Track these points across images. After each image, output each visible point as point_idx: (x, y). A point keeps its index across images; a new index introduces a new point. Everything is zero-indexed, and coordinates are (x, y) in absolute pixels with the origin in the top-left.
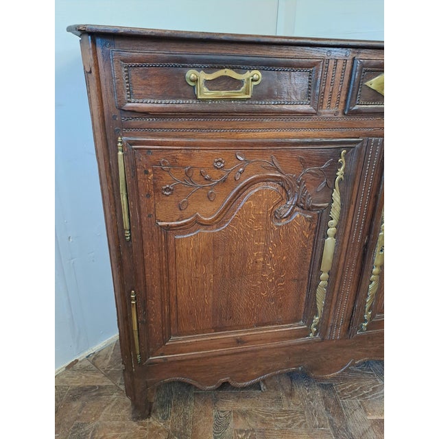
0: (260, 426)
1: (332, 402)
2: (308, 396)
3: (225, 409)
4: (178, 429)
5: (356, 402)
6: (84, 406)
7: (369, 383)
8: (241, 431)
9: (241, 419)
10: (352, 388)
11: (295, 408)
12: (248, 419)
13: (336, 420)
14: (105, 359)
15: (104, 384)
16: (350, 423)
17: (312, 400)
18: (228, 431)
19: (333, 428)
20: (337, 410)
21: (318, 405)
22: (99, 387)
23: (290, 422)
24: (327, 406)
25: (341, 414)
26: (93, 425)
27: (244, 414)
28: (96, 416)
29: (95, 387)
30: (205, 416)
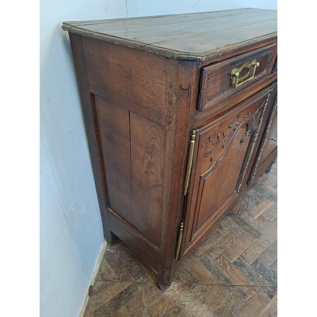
0: (222, 251)
1: (238, 220)
2: (228, 223)
3: (201, 254)
4: (190, 279)
5: (246, 214)
6: (127, 307)
7: (243, 202)
8: (217, 259)
9: (212, 254)
10: (240, 209)
11: (227, 233)
12: (214, 251)
13: (246, 227)
14: (110, 273)
15: (126, 287)
16: (252, 225)
17: (231, 224)
18: (212, 263)
19: (247, 231)
20: (242, 223)
21: (234, 225)
22: (125, 290)
23: (231, 240)
24: (238, 223)
25: (245, 223)
26: (145, 311)
27: (211, 250)
28: (142, 306)
29: (122, 293)
30: (196, 264)
